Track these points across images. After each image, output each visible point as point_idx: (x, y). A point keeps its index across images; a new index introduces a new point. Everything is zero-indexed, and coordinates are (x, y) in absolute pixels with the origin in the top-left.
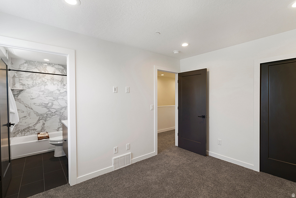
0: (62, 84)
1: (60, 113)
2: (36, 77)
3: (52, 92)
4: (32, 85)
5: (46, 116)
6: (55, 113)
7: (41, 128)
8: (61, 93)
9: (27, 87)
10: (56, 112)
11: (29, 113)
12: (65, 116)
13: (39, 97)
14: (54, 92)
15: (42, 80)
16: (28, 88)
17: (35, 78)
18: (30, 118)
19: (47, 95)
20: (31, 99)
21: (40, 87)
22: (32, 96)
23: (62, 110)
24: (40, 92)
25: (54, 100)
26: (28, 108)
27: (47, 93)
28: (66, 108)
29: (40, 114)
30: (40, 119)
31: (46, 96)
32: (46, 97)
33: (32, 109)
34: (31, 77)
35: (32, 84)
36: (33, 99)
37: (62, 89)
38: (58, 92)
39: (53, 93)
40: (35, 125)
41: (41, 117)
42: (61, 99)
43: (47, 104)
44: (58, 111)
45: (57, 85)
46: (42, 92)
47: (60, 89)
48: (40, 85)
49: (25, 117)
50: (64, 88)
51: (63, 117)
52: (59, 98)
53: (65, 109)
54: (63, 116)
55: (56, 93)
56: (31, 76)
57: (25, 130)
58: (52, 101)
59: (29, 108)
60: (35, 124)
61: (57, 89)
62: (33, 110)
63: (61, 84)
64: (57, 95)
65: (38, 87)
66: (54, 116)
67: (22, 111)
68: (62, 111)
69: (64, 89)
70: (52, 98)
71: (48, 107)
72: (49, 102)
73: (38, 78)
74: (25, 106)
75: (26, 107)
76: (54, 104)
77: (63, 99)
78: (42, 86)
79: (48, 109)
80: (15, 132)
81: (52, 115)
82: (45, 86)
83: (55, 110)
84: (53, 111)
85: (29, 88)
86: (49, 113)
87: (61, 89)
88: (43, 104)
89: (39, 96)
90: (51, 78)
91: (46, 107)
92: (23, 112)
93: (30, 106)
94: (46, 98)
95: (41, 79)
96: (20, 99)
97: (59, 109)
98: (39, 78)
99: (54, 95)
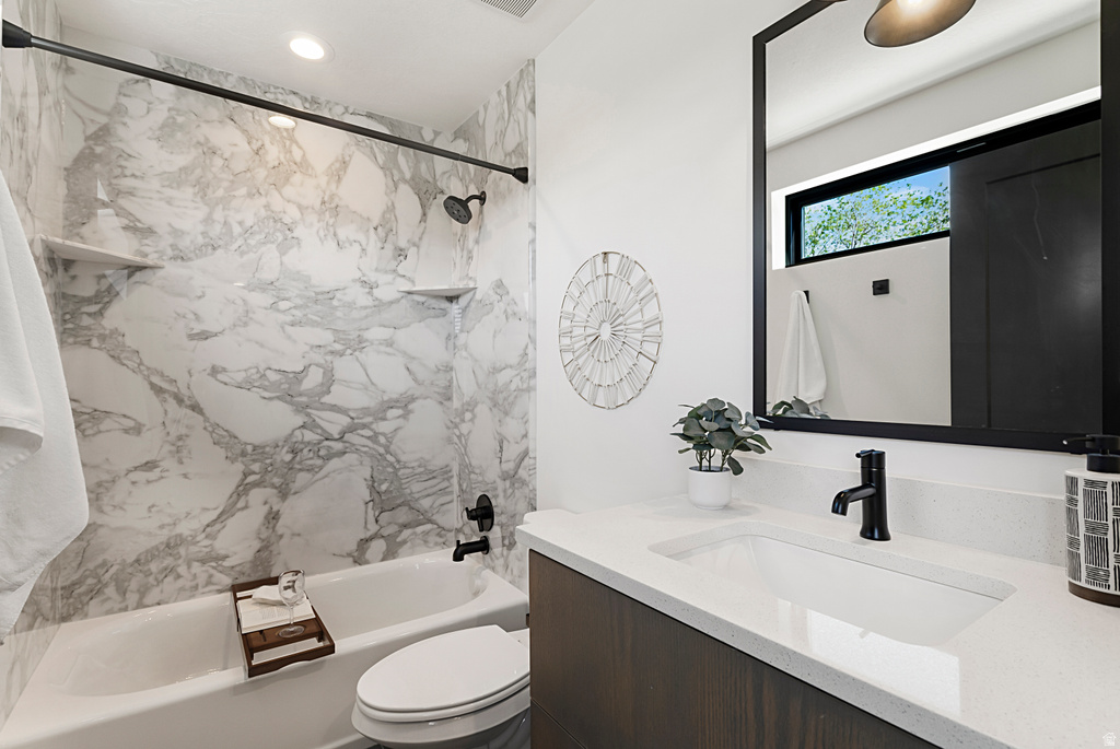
0: (389, 247)
1: (374, 438)
2: (226, 184)
3: (330, 295)
4: (200, 240)
5: (288, 457)
6: (347, 437)
7: (257, 545)
8: (380, 305)
9: (170, 252)
10: (352, 429)
11: (180, 438)
12: (403, 458)
13: (246, 324)
14: (338, 295)
15: (267, 207)
16: (174, 258)
17: (220, 193)
18: (185, 476)
19: (298, 313)
20: (192, 337)
21: (252, 255)
22: (197, 317)
23: (384, 419)
24: (250, 288)
25: (338, 347)
26: (172, 402)
27: (299, 302)
28: (410, 407)
29: (249, 448)
30: (251, 479)
31: (289, 318)
32: (293, 324)
33: (196, 408)
34: (198, 182)
35: (201, 228)
36: (204, 336)
37: (390, 277)
38: (364, 300)
39: (335, 303)
40: (218, 526)
41: (256, 467)
42: (383, 348)
43: (299, 376)
44: (364, 426)
45: (357, 248)
46: (264, 290)
47: (372, 277)
48: (252, 242)
49: (149, 466)
50: (401, 270)
51: (392, 465)
52: (368, 335)
53: (400, 412)
54: (389, 457)
55: (350, 306)
56: (198, 172)
57: (148, 562)
58: (329, 358)
59: (180, 401)
60: (214, 514)
61: (358, 275)
62: (206, 419)
63: (379, 245)
64: (355, 314)
65: (242, 254)
66: (335, 463)
67: (131, 424)
68: (383, 427)
69: (399, 279)
70: (325, 337)
71: (304, 399)
72: (306, 362)
73: (243, 191)
74: (153, 386)
75: (158, 390)
76: (337, 375)
77: (390, 343)
78: (264, 249)
79: (301, 409)
80: (74, 584)
81: (322, 453)
82: (283, 253)
83: (345, 421)
84: (334, 423)
85: (180, 257)
86: (309, 436)
87: (383, 278)
88: (273, 376)
89: (245, 319)
90: (323, 203)
91: (288, 397)
92: (137, 429)
93: (184, 391)
94: (289, 337)
95: (263, 201)
96: (115, 332)
97: (366, 411)
98: (250, 195)
99: (339, 314)
